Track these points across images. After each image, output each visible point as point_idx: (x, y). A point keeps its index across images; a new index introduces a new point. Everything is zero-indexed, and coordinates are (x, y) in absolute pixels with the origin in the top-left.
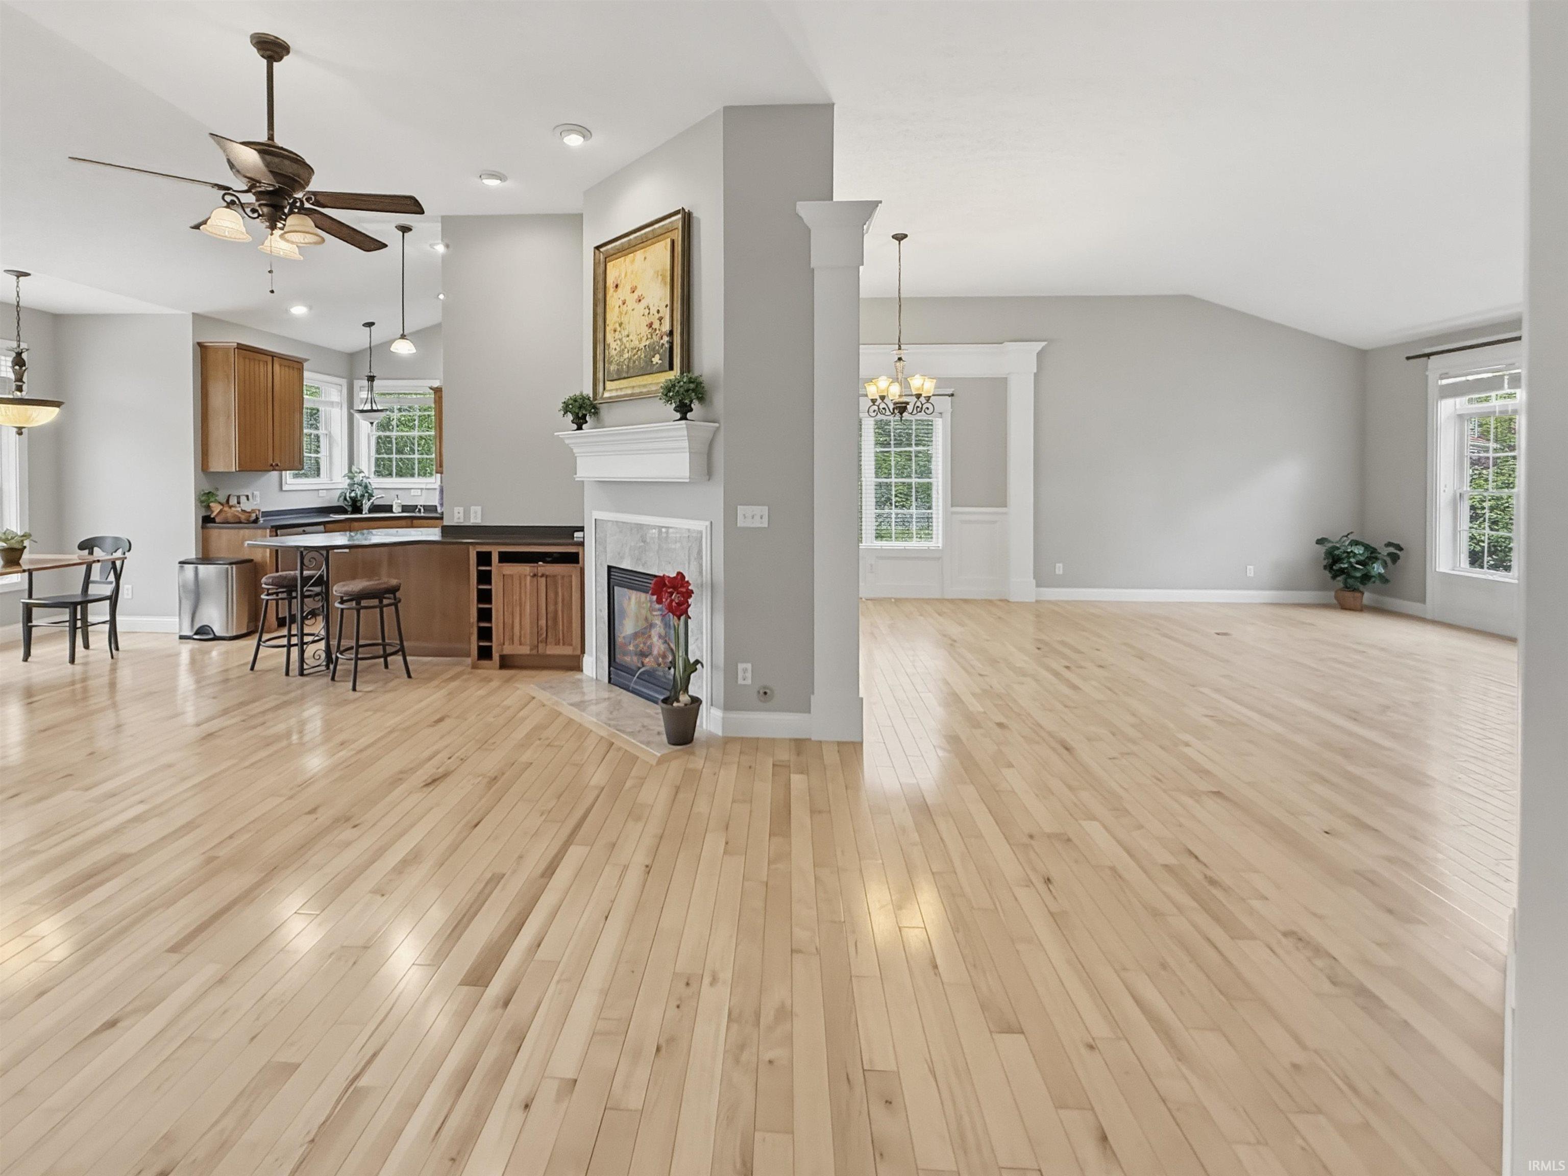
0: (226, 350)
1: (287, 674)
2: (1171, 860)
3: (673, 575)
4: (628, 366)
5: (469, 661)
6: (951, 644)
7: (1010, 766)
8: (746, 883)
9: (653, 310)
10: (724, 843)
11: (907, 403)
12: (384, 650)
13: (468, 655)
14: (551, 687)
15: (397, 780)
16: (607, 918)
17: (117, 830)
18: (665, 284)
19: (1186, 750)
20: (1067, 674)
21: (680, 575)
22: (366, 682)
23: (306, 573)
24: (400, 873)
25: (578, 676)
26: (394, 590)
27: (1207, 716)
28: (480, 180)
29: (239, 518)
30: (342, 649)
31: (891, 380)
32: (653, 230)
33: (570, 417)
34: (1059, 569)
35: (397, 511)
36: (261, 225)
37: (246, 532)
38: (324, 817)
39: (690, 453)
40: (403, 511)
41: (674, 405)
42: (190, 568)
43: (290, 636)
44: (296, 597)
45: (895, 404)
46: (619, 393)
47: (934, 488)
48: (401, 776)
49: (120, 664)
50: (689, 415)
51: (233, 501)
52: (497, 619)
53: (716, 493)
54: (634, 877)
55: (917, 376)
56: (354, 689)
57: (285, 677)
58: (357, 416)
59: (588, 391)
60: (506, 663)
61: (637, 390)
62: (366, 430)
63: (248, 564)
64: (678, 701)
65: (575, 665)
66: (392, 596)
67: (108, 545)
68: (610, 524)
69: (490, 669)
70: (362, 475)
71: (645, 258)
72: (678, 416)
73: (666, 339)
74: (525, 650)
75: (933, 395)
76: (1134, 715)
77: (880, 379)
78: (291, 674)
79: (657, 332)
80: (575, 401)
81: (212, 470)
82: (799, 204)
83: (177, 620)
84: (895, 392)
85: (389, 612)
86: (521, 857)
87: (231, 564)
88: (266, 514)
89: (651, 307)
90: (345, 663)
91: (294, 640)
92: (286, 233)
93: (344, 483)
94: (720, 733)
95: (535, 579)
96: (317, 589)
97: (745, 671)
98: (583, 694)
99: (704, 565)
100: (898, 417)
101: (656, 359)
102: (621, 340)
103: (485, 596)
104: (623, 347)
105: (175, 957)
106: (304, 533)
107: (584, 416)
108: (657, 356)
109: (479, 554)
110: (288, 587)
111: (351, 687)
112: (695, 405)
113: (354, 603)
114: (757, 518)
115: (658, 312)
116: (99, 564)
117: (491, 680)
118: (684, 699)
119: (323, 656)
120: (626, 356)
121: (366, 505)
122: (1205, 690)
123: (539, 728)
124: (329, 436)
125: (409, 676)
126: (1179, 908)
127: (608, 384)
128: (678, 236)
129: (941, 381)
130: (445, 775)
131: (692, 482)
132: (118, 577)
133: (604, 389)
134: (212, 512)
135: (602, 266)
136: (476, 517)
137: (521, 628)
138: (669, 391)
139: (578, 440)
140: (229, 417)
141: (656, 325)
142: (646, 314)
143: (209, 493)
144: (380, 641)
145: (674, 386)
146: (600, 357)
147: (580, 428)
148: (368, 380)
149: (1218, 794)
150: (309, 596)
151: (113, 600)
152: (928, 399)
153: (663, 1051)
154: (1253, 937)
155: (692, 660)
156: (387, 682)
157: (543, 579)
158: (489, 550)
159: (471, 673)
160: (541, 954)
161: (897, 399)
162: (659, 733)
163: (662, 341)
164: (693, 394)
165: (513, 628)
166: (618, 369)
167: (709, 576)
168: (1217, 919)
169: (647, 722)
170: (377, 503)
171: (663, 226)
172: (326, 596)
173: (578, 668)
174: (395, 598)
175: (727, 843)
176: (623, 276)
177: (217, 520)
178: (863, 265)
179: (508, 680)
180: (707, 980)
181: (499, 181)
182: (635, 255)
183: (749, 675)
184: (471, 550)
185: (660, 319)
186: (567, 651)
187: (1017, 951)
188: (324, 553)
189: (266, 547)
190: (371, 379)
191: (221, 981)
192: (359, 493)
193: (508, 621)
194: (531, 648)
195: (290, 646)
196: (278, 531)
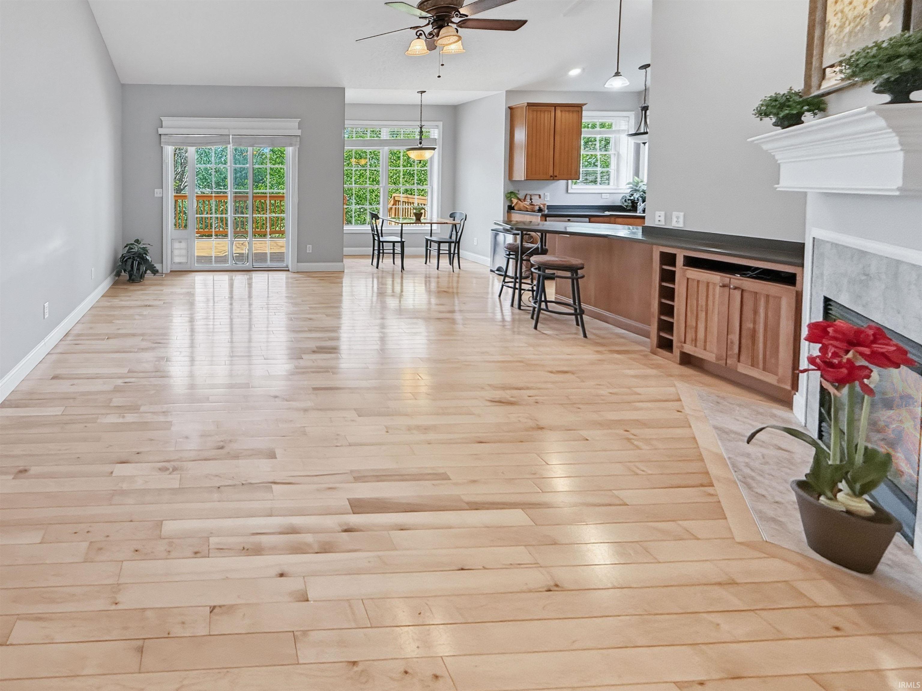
0: (522, 107)
1: (512, 306)
5: (649, 344)
13: (648, 338)
29: (527, 208)
33: (771, 119)
43: (515, 282)
51: (529, 198)
52: (679, 316)
56: (536, 328)
59: (797, 86)
60: (687, 361)
68: (828, 246)
69: (670, 361)
70: (642, 183)
74: (711, 357)
78: (514, 306)
81: (514, 179)
91: (517, 286)
93: (625, 190)
95: (727, 289)
101: (885, 22)
103: (667, 293)
108: (887, 18)
109: (662, 254)
117: (666, 370)
119: (531, 300)
124: (618, 156)
125: (585, 336)
130: (512, 404)
134: (512, 203)
137: (706, 335)
143: (513, 192)
148: (642, 110)
157: (738, 292)
158: (675, 253)
159: (651, 355)
165: (696, 332)
173: (786, 404)
177: (516, 208)
179: (686, 377)
184: (654, 249)
190: (644, 109)
193: (692, 322)
194: (718, 358)
195: (515, 288)
196: (547, 218)
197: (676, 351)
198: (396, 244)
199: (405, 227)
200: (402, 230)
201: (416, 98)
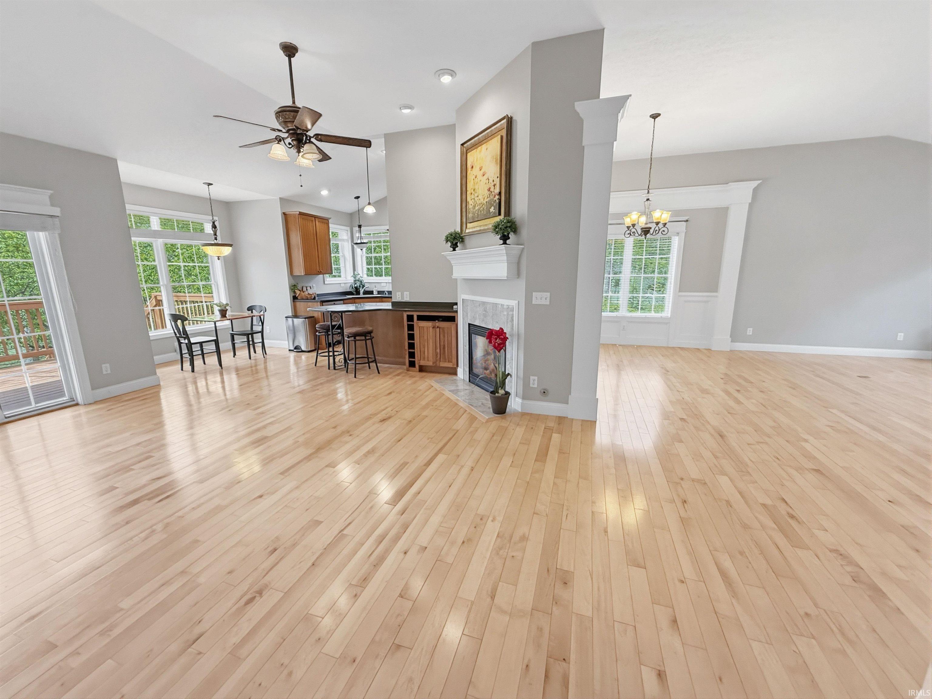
0: (294, 216)
1: (329, 369)
2: (769, 502)
3: (498, 329)
4: (478, 214)
5: (405, 367)
6: (665, 372)
7: (681, 441)
8: (518, 481)
9: (491, 181)
10: (511, 462)
11: (650, 228)
12: (368, 360)
13: (404, 364)
14: (441, 382)
15: (368, 418)
16: (450, 486)
17: (264, 427)
18: (497, 163)
19: (804, 444)
20: (736, 394)
21: (501, 329)
22: (360, 374)
23: (333, 323)
24: (366, 456)
25: (454, 377)
26: (370, 333)
27: (829, 426)
28: (399, 110)
29: (308, 297)
30: (350, 359)
31: (640, 214)
32: (491, 131)
33: (449, 244)
34: (750, 331)
35: (375, 294)
36: (294, 151)
37: (310, 304)
38: (340, 430)
39: (507, 262)
40: (378, 294)
41: (499, 236)
42: (290, 320)
43: (329, 352)
44: (330, 335)
45: (642, 229)
46: (474, 230)
47: (669, 280)
48: (372, 416)
49: (268, 360)
50: (508, 242)
51: (305, 289)
52: (417, 348)
53: (521, 284)
54: (466, 470)
55: (658, 210)
56: (355, 377)
57: (328, 370)
58: (355, 246)
59: (458, 230)
60: (422, 369)
61: (482, 228)
62: (361, 254)
63: (312, 319)
64: (498, 393)
65: (454, 372)
66: (369, 335)
67: (258, 309)
68: (469, 301)
69: (415, 372)
70: (359, 276)
71: (487, 149)
72: (502, 242)
73: (497, 197)
74: (430, 363)
75: (669, 222)
76: (775, 422)
77: (633, 213)
78: (330, 369)
79: (493, 193)
80: (451, 235)
81: (294, 275)
82: (576, 103)
83: (287, 342)
84: (643, 221)
85: (369, 342)
86: (417, 456)
87: (305, 318)
88: (318, 295)
89: (489, 178)
90: (351, 365)
91: (331, 354)
92: (304, 154)
93: (351, 280)
94: (520, 410)
95: (434, 329)
96: (339, 331)
97: (534, 380)
98: (457, 386)
99: (514, 324)
100: (644, 237)
101: (492, 209)
102: (474, 199)
103: (411, 337)
104: (475, 203)
105: (282, 477)
106: (334, 304)
107: (457, 243)
108: (493, 208)
109: (408, 316)
110: (327, 330)
111: (354, 376)
112: (512, 235)
113: (353, 338)
114: (544, 299)
115: (493, 181)
116: (255, 317)
117: (414, 377)
118: (501, 392)
119: (343, 361)
120: (477, 208)
121: (362, 291)
122: (834, 411)
123: (434, 400)
124: (344, 256)
125: (379, 373)
126: (763, 527)
127: (468, 224)
128: (504, 133)
129: (675, 213)
130: (390, 418)
131: (508, 279)
132: (263, 324)
133: (466, 228)
134: (296, 294)
135: (465, 155)
136: (407, 298)
137: (428, 353)
138: (496, 228)
139: (453, 257)
140: (299, 249)
141: (492, 189)
142: (487, 183)
143: (295, 285)
144: (366, 356)
145: (499, 225)
146: (464, 210)
147: (454, 250)
148: (359, 227)
149: (817, 471)
150: (335, 334)
151: (262, 332)
152: (665, 224)
153: (465, 543)
154: (808, 548)
155: (507, 373)
156: (370, 374)
157: (438, 329)
158: (412, 314)
159: (406, 373)
160: (420, 497)
161: (644, 226)
162: (489, 408)
163: (495, 199)
164: (510, 229)
165: (424, 353)
166: (473, 216)
167: (517, 330)
168: (786, 536)
169: (484, 402)
170: (367, 290)
171: (496, 127)
172: (342, 334)
173: (455, 374)
174: (371, 337)
175: (513, 462)
176: (475, 160)
177: (299, 298)
178: (616, 141)
179: (422, 377)
180: (491, 519)
181: (410, 110)
182: (481, 148)
183: (536, 382)
184: (404, 314)
185: (494, 185)
186: (450, 365)
187: (654, 532)
188: (340, 314)
189: (319, 311)
190: (360, 226)
191: (297, 488)
192: (358, 285)
193: (422, 349)
194: (433, 363)
195: (329, 356)
196: (324, 303)
197: (417, 366)
198: (203, 344)
199: (218, 324)
200: (216, 327)
201: (203, 191)
